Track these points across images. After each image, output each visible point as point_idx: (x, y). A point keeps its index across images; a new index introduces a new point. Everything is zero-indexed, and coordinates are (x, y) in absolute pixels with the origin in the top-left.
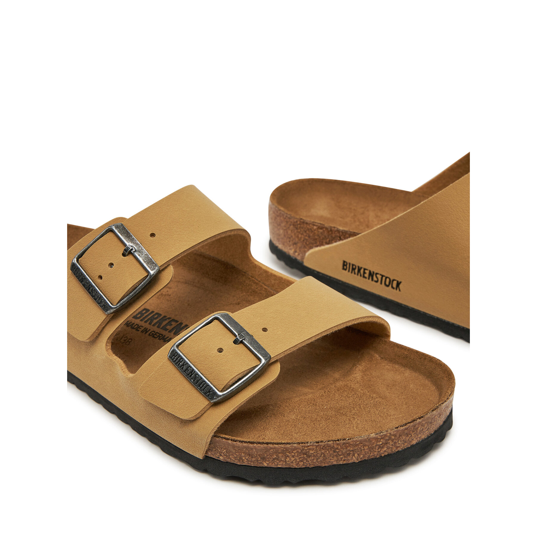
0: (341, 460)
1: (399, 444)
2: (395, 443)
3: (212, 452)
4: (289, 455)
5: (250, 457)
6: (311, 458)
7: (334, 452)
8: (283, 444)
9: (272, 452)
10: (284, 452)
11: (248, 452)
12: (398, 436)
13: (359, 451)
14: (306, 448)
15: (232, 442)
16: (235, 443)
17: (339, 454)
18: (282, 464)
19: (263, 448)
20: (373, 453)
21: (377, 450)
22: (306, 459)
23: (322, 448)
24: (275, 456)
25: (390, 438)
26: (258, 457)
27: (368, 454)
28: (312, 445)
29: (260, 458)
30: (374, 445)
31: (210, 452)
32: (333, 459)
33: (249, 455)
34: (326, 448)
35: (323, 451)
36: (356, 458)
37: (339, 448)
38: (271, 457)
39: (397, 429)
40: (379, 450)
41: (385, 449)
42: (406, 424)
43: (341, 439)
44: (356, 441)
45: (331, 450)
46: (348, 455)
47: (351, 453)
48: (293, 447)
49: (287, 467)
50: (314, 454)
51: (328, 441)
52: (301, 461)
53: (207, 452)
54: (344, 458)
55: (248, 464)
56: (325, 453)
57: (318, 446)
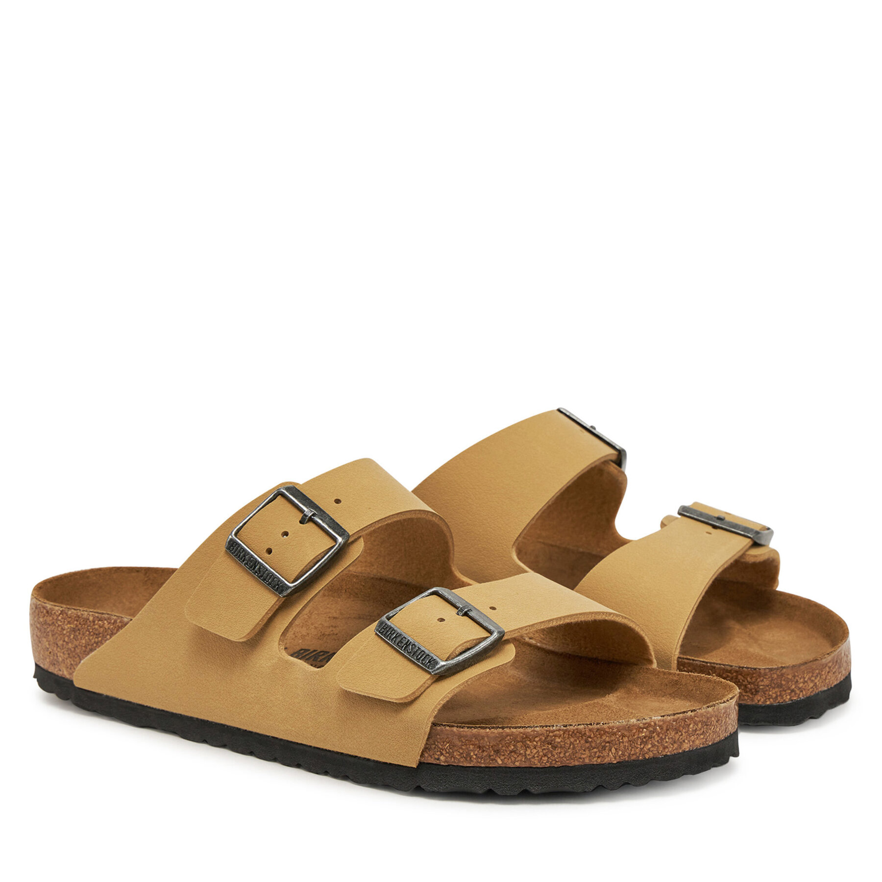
0: (595, 757)
1: (667, 742)
2: (662, 739)
3: (429, 751)
4: (530, 744)
5: (480, 751)
6: (558, 750)
7: (587, 742)
8: (523, 727)
9: (508, 740)
10: (524, 740)
11: (477, 742)
12: (665, 728)
13: (617, 744)
14: (551, 734)
15: (458, 729)
16: (462, 729)
17: (592, 746)
18: (521, 760)
19: (497, 735)
20: (635, 751)
21: (639, 746)
22: (551, 752)
23: (571, 735)
24: (513, 747)
25: (655, 731)
26: (491, 749)
27: (628, 751)
28: (559, 730)
29: (492, 752)
30: (635, 737)
31: (427, 753)
32: (585, 754)
33: (479, 748)
34: (576, 734)
35: (572, 740)
36: (613, 754)
37: (592, 736)
38: (507, 749)
39: (662, 718)
40: (642, 747)
41: (650, 746)
42: (674, 714)
43: (594, 723)
44: (612, 728)
45: (582, 738)
46: (604, 748)
47: (607, 746)
48: (535, 732)
49: (527, 765)
50: (562, 743)
51: (579, 725)
52: (545, 755)
53: (422, 755)
54: (598, 753)
55: (478, 762)
56: (575, 743)
57: (566, 730)
